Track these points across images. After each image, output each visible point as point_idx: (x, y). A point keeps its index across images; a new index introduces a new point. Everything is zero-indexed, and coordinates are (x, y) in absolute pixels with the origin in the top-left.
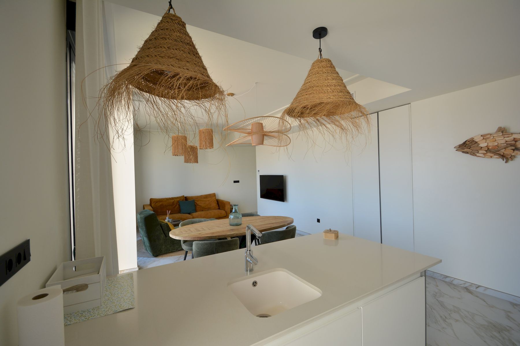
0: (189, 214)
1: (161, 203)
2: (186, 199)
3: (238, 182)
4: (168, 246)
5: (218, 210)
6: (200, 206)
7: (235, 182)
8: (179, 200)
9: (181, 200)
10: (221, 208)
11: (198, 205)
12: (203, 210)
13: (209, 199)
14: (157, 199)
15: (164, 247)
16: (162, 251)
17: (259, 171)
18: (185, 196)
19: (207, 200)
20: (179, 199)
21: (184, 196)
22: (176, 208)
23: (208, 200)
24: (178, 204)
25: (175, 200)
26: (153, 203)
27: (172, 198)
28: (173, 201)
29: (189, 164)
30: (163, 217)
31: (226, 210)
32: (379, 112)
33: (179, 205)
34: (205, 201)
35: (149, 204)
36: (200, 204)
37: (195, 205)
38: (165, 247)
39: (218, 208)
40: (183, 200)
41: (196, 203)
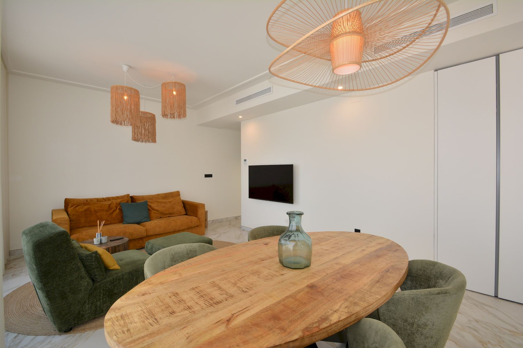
0: (138, 223)
1: (86, 207)
2: (133, 199)
3: (210, 176)
4: (98, 303)
5: (186, 216)
6: (156, 210)
7: (207, 176)
8: (121, 202)
9: (125, 202)
10: (189, 213)
11: (153, 209)
12: (161, 217)
13: (170, 200)
14: (80, 200)
15: (87, 306)
16: (83, 315)
17: (245, 160)
18: (131, 195)
19: (168, 201)
20: (120, 200)
21: (128, 195)
22: (115, 214)
23: (170, 202)
24: (118, 208)
25: (112, 202)
26: (72, 207)
27: (108, 199)
28: (109, 203)
29: (139, 144)
30: (90, 231)
31: (198, 217)
32: (500, 55)
33: (121, 210)
34: (164, 202)
35: (64, 208)
36: (156, 208)
37: (149, 210)
38: (91, 307)
39: (184, 213)
40: (128, 202)
41: (150, 206)
